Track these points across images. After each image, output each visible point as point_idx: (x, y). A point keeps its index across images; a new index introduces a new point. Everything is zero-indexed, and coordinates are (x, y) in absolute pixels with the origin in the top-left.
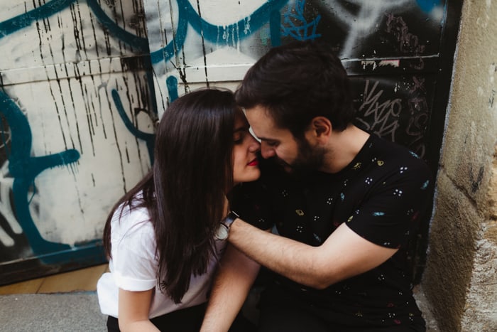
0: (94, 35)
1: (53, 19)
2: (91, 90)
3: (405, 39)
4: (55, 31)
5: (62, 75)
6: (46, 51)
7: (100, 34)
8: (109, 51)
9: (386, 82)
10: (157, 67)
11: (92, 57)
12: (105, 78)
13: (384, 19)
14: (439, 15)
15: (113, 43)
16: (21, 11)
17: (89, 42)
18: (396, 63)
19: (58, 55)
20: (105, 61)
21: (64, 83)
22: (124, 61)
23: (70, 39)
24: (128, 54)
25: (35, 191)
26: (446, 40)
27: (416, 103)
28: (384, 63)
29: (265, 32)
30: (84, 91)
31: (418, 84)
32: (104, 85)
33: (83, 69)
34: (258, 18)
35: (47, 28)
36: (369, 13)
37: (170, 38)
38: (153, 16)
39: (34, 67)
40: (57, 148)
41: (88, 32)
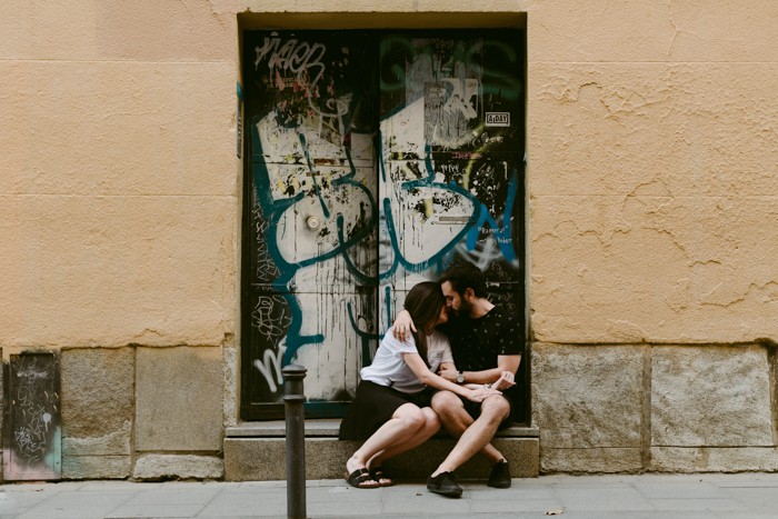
0: (343, 272)
1: (326, 262)
2: (337, 301)
3: (501, 274)
4: (325, 268)
5: (324, 291)
6: (319, 278)
7: (347, 272)
8: (350, 282)
9: (495, 294)
10: (381, 281)
11: (341, 283)
12: (345, 295)
13: (490, 264)
14: (516, 263)
15: (352, 278)
16: (312, 257)
17: (341, 276)
18: (498, 285)
19: (324, 280)
20: (347, 287)
21: (324, 295)
22: (357, 287)
23: (332, 273)
24: (360, 284)
25: (296, 357)
26: (520, 274)
27: (510, 306)
28: (492, 284)
29: (435, 267)
30: (333, 302)
31: (510, 296)
32: (344, 300)
33: (335, 289)
34: (432, 261)
35: (322, 266)
36: (483, 261)
37: (390, 268)
38: (383, 257)
39: (312, 285)
40: (313, 333)
41: (341, 270)
